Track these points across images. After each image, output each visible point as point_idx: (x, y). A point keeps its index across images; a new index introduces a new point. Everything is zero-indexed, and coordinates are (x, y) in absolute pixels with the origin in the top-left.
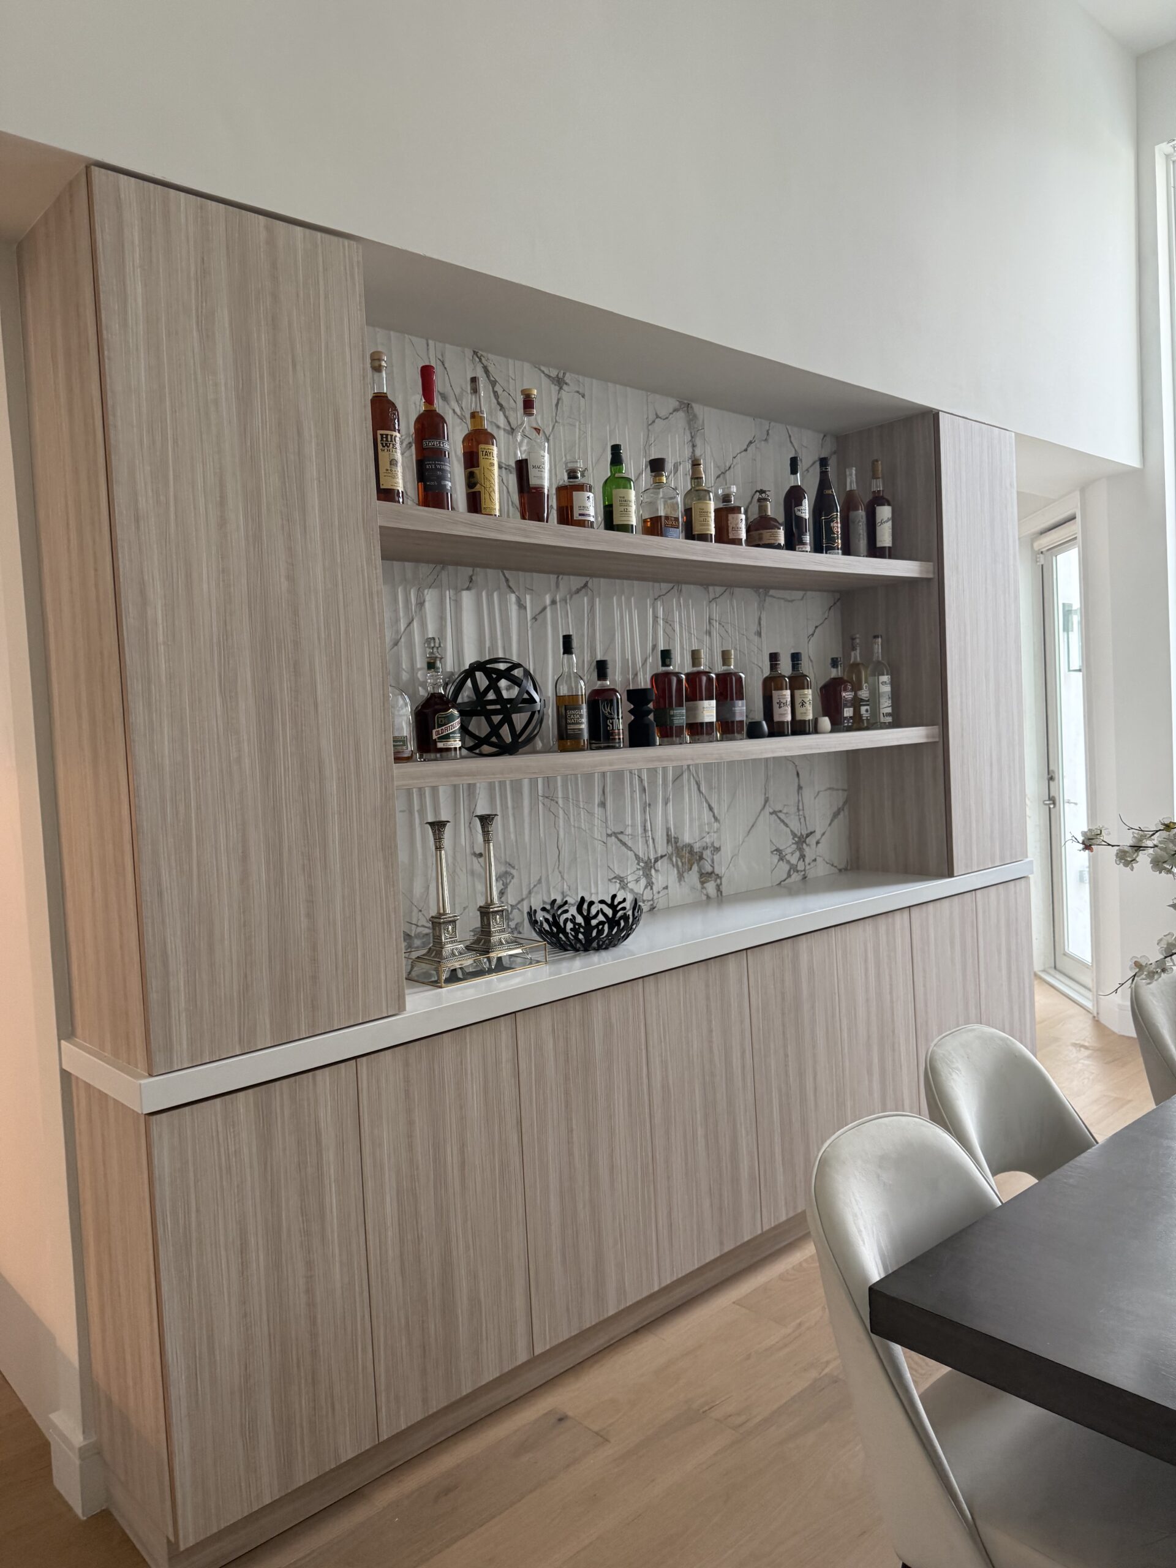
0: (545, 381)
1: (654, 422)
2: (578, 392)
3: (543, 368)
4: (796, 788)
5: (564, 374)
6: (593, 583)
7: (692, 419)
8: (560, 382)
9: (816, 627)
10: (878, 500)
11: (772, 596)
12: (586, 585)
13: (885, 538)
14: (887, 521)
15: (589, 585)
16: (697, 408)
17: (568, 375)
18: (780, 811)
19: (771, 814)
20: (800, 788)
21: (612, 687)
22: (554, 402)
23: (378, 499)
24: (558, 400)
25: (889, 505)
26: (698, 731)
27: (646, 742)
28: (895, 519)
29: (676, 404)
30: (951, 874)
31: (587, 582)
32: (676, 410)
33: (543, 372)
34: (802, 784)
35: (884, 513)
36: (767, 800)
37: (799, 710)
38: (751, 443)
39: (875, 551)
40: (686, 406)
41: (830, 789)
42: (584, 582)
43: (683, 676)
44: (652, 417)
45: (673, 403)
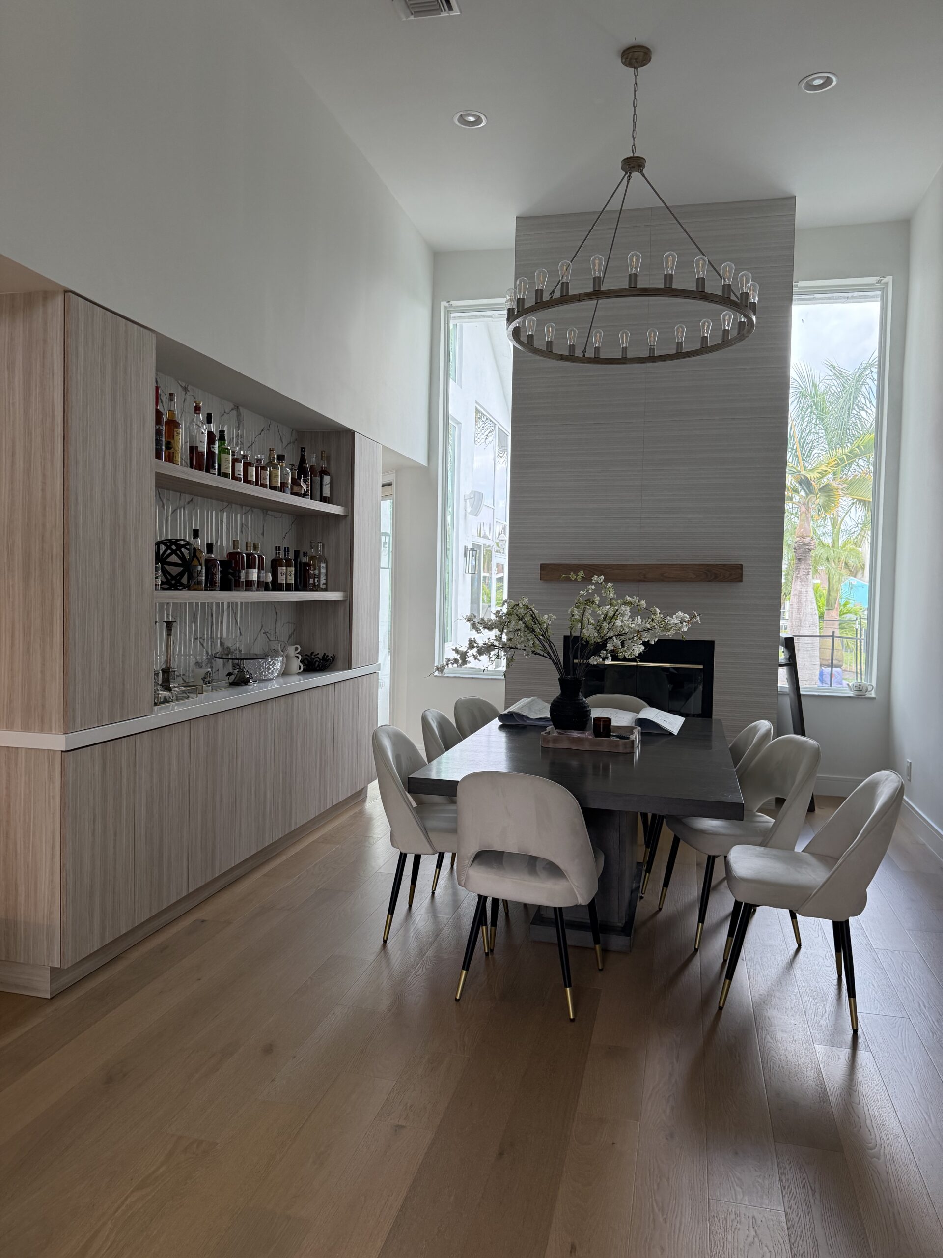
0: (180, 388)
1: (223, 415)
2: (193, 396)
3: (179, 382)
4: (275, 620)
5: (188, 385)
6: (195, 498)
7: (239, 415)
8: (185, 389)
9: (286, 533)
10: (324, 472)
11: (269, 514)
12: (192, 500)
13: (326, 493)
14: (328, 484)
15: (194, 500)
16: (241, 409)
17: (189, 386)
18: (268, 632)
19: (264, 633)
20: (276, 620)
21: (215, 558)
22: (183, 400)
23: (156, 458)
24: (185, 399)
25: (329, 475)
26: (249, 585)
27: (229, 589)
28: (332, 483)
29: (233, 406)
30: (350, 668)
31: (193, 499)
32: (232, 410)
33: (179, 384)
34: (277, 619)
35: (327, 479)
36: (262, 626)
37: (289, 578)
38: (262, 430)
39: (324, 499)
40: (236, 408)
41: (289, 622)
42: (191, 498)
43: (244, 555)
44: (223, 412)
45: (232, 406)
